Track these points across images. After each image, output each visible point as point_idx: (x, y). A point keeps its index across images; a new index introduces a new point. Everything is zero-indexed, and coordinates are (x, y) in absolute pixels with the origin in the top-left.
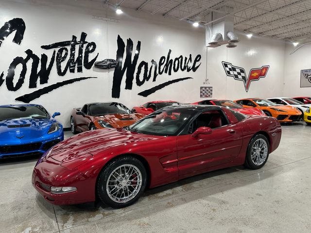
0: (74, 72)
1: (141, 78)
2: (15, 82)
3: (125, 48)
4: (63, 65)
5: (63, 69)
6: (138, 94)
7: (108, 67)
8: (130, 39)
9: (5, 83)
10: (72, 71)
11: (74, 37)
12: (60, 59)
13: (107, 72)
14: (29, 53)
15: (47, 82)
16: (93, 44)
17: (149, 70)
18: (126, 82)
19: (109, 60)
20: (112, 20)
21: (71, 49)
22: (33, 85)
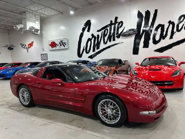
0: (111, 41)
1: (157, 38)
2: (88, 49)
3: (144, 18)
4: (106, 38)
5: (106, 41)
6: (154, 51)
7: (130, 35)
9: (85, 50)
10: (110, 41)
11: (111, 21)
12: (105, 35)
13: (130, 38)
14: (92, 35)
16: (122, 22)
17: (165, 30)
18: (144, 42)
19: (130, 30)
20: (134, 2)
21: (110, 29)
22: (94, 51)
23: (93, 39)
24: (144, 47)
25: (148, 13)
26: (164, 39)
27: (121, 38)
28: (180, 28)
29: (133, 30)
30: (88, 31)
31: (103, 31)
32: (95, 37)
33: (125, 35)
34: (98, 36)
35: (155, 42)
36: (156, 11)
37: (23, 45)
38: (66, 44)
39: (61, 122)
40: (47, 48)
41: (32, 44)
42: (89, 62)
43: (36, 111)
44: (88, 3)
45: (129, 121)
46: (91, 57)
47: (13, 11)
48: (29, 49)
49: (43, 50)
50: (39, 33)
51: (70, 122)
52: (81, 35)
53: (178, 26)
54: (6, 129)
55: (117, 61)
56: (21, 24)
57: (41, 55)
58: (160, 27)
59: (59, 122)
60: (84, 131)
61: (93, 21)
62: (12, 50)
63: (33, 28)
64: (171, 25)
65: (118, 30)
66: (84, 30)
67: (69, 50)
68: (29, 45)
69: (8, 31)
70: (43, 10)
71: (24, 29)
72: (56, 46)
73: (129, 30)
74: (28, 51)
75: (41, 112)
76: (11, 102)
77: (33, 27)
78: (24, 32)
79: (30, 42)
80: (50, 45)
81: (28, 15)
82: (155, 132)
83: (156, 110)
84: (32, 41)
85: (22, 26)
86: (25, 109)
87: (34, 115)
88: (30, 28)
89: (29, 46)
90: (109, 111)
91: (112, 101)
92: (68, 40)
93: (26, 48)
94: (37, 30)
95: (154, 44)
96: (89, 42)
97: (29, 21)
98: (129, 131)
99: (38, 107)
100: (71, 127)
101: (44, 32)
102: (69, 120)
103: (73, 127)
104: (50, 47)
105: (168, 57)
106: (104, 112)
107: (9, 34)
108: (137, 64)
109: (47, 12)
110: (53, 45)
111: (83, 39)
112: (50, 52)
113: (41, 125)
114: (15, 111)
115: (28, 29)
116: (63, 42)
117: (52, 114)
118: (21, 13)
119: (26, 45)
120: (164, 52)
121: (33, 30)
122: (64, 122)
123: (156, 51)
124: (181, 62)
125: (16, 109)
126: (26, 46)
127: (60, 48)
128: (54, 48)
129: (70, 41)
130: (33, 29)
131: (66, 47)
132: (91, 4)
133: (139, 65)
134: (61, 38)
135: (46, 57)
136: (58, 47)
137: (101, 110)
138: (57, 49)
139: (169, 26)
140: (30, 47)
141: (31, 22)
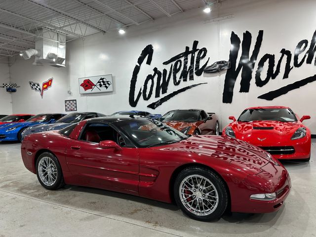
0: (186, 81)
2: (147, 93)
3: (241, 45)
4: (178, 75)
5: (178, 79)
6: (258, 98)
7: (217, 71)
8: (247, 31)
9: (142, 94)
10: (185, 80)
11: (187, 48)
12: (176, 71)
13: (218, 76)
14: (155, 70)
15: (166, 92)
16: (205, 50)
17: (276, 63)
18: (241, 84)
19: (219, 63)
20: (225, 17)
21: (184, 60)
22: (157, 95)
23: (157, 76)
24: (241, 91)
25: (247, 36)
26: (273, 78)
27: (204, 76)
28: (299, 61)
29: (223, 62)
30: (149, 62)
31: (173, 63)
32: (159, 74)
33: (210, 71)
34: (165, 71)
35: (260, 83)
36: (261, 33)
37: (33, 85)
38: (109, 84)
39: (115, 214)
40: (76, 90)
41: (50, 83)
42: (149, 115)
43: (69, 196)
44: (148, 16)
45: (232, 211)
46: (152, 106)
47: (20, 27)
48: (45, 92)
49: (70, 93)
50: (63, 64)
51: (132, 214)
52: (137, 70)
53: (296, 58)
54: (21, 226)
55: (198, 114)
56: (34, 48)
57: (66, 101)
58: (268, 60)
59: (111, 213)
60: (158, 228)
61: (156, 47)
62: (14, 93)
63: (54, 56)
64: (285, 57)
65: (198, 62)
66: (140, 61)
67: (115, 94)
68: (44, 84)
69: (9, 60)
70: (73, 26)
71: (39, 57)
72: (93, 87)
73: (217, 62)
74: (42, 95)
75: (77, 199)
76: (22, 182)
77: (54, 54)
78: (37, 63)
79: (46, 80)
80: (82, 85)
81: (46, 35)
82: (276, 229)
83: (276, 193)
84: (50, 78)
85: (35, 52)
86: (48, 192)
87: (67, 202)
88: (48, 55)
89: (45, 86)
90: (199, 195)
91: (205, 178)
92: (113, 78)
93: (40, 89)
94: (60, 60)
95: (257, 86)
96: (150, 82)
97: (48, 45)
98: (232, 227)
99: (71, 190)
100: (134, 221)
101: (71, 64)
102: (128, 212)
103: (138, 223)
104: (82, 88)
105: (281, 107)
106: (190, 196)
107: (9, 66)
108: (231, 118)
109: (80, 30)
110: (87, 85)
111: (139, 75)
112: (82, 97)
113: (81, 220)
114: (32, 196)
115: (45, 57)
116: (104, 80)
117: (98, 201)
118: (34, 31)
119: (38, 85)
120: (275, 100)
121: (54, 60)
122: (122, 214)
123: (261, 97)
124: (304, 117)
125: (33, 193)
126: (39, 87)
127: (99, 91)
128: (89, 91)
129: (117, 79)
130: (53, 58)
131: (109, 90)
132: (154, 19)
133: (235, 120)
134: (102, 74)
135: (73, 106)
136: (95, 89)
137: (184, 193)
138: (93, 91)
139: (281, 58)
140: (46, 88)
141: (51, 45)
